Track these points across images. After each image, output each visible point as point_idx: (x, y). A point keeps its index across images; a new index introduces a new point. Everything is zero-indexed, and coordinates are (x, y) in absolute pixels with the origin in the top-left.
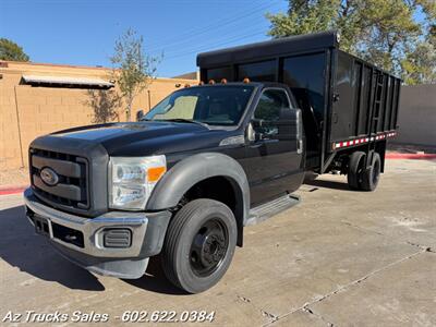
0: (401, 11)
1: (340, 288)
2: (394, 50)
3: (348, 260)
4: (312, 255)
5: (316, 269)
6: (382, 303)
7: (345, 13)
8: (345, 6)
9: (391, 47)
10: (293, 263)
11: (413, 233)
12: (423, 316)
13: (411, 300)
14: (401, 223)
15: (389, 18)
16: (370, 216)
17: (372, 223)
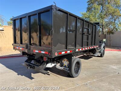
0: (117, 11)
1: (95, 80)
2: (116, 21)
3: (97, 75)
4: (89, 73)
5: (89, 76)
6: (104, 84)
7: (102, 12)
8: (102, 10)
9: (115, 20)
10: (84, 74)
11: (115, 69)
12: (113, 86)
13: (111, 83)
14: (113, 67)
15: (114, 13)
16: (105, 65)
17: (105, 67)
